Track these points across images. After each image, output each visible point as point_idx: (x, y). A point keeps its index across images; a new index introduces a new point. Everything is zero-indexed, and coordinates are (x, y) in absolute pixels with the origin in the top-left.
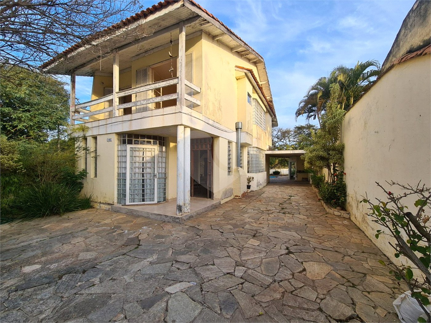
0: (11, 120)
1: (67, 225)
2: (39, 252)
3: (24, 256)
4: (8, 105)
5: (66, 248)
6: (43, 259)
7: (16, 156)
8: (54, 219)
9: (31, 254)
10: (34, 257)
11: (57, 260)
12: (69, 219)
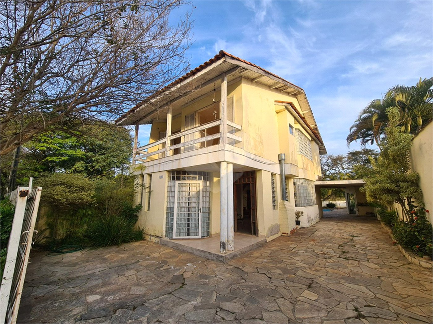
0: (92, 161)
1: (123, 256)
2: (100, 281)
3: (89, 285)
4: (91, 150)
5: (122, 279)
6: (103, 290)
7: (93, 193)
8: (114, 248)
9: (94, 283)
10: (97, 286)
11: (113, 292)
12: (125, 250)
